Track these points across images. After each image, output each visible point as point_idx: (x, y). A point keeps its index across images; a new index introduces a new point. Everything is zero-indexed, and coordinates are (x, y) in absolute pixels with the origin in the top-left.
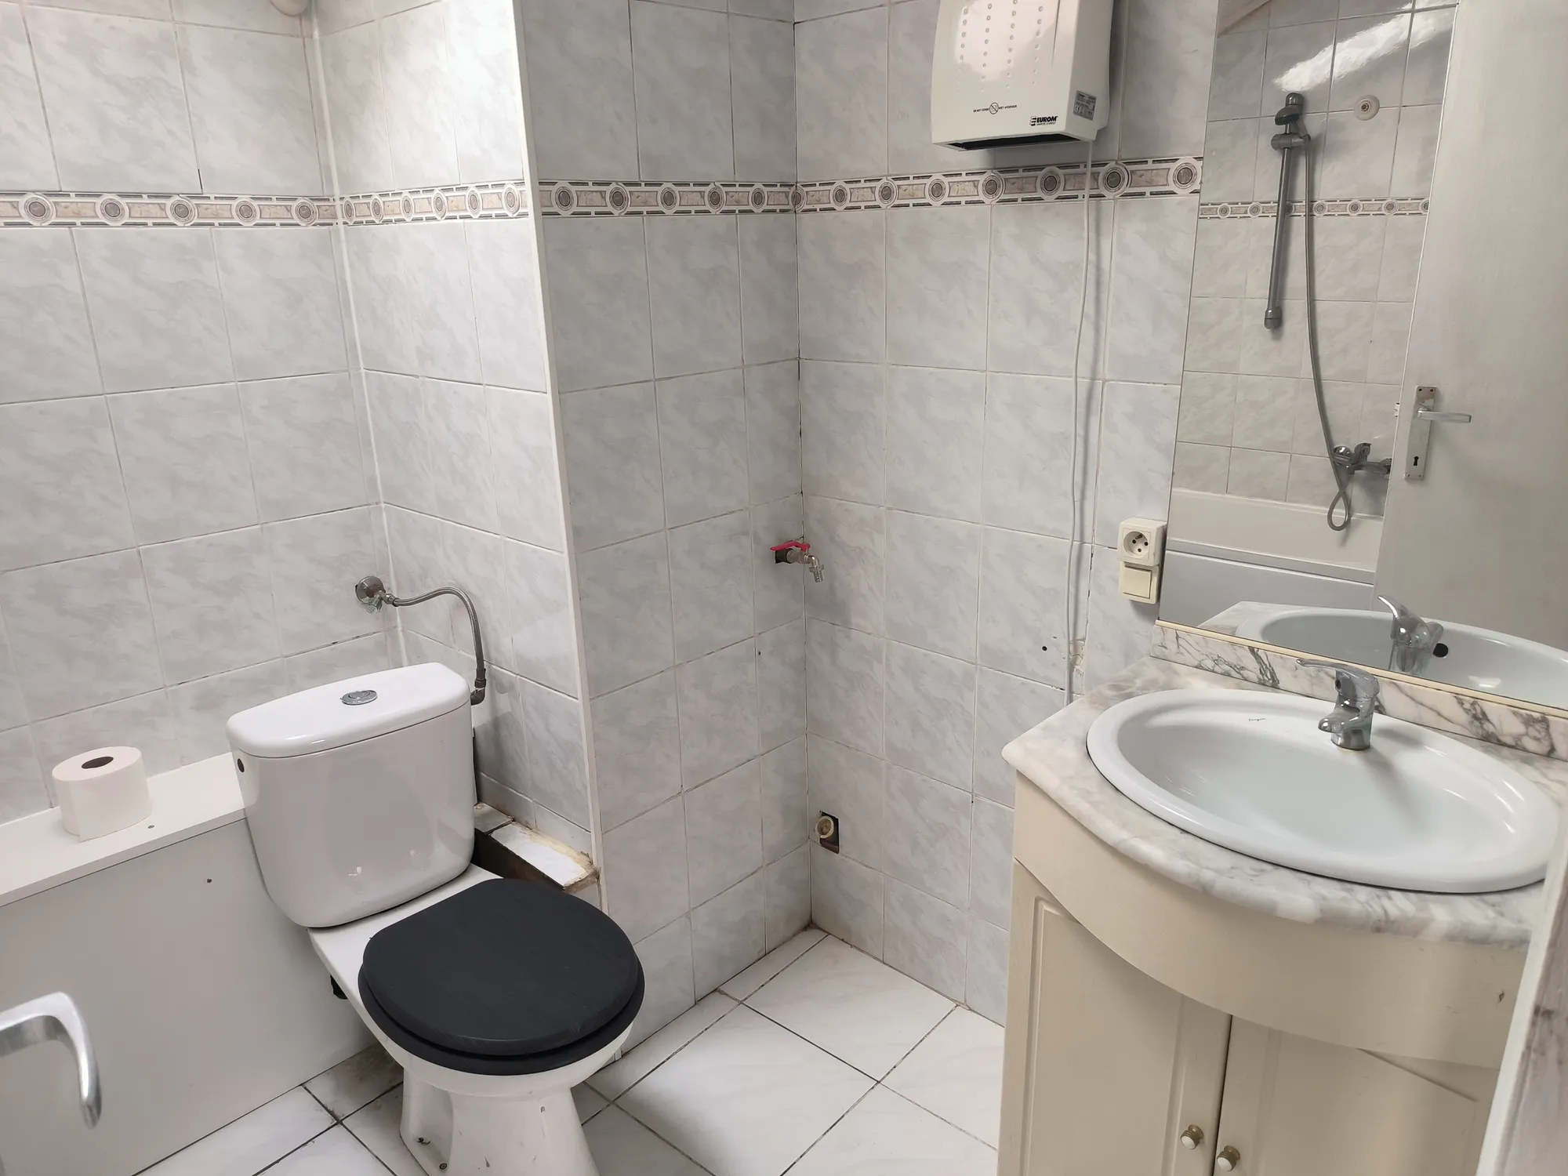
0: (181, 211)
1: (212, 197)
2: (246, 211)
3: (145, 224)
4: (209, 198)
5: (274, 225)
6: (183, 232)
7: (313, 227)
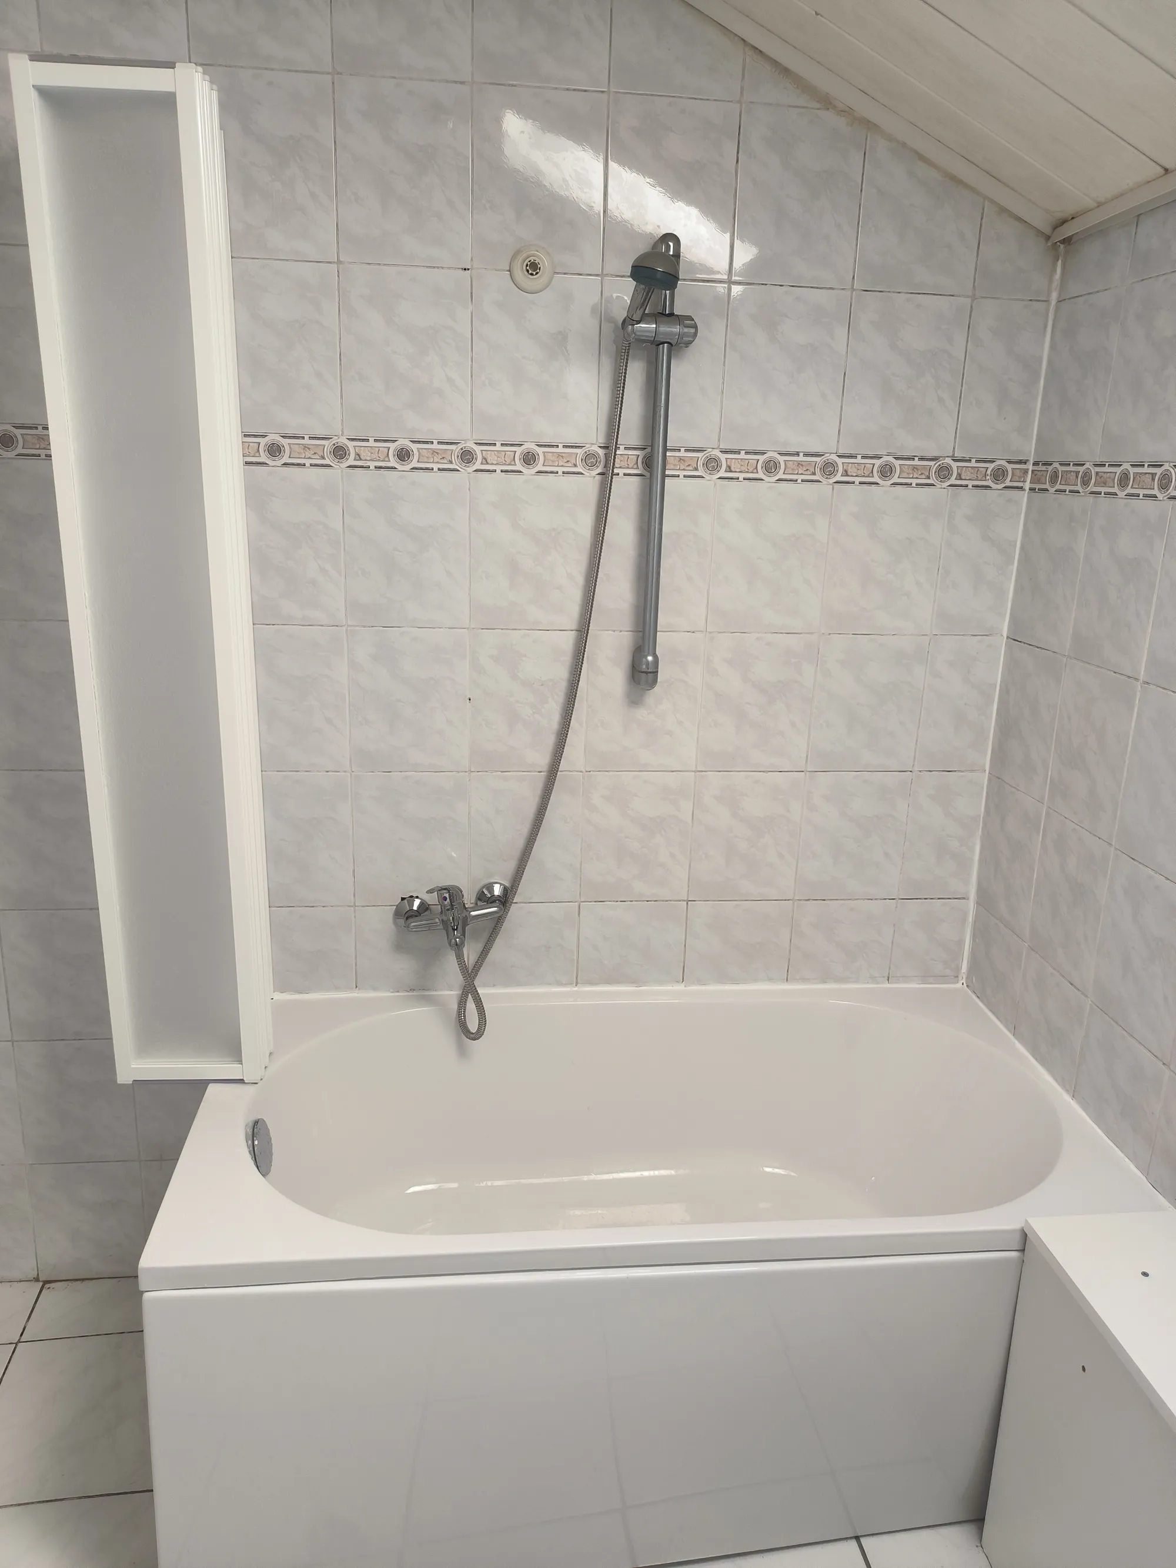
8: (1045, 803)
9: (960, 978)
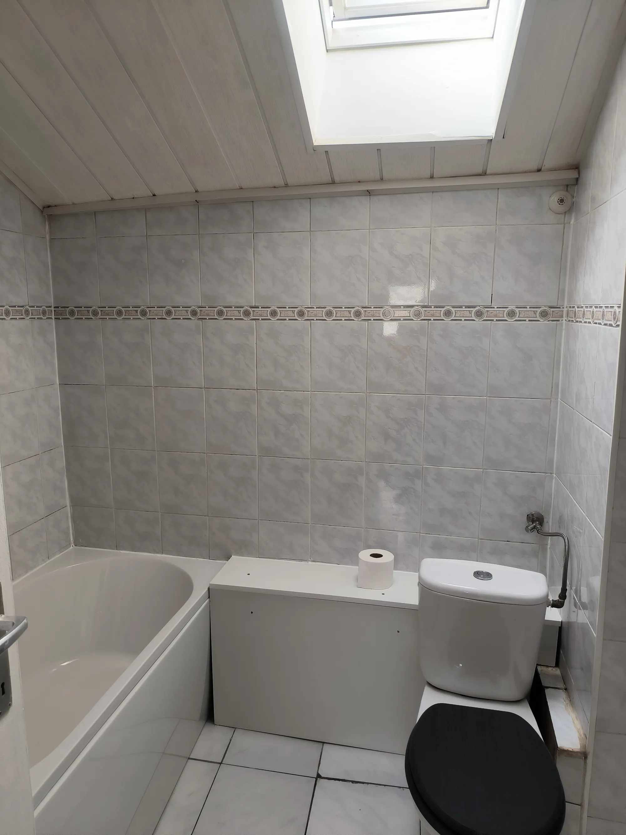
0: (479, 314)
1: (496, 307)
2: (512, 314)
3: (461, 320)
4: (494, 307)
5: (525, 320)
6: (478, 323)
7: (548, 322)
8: (109, 447)
9: (71, 544)
